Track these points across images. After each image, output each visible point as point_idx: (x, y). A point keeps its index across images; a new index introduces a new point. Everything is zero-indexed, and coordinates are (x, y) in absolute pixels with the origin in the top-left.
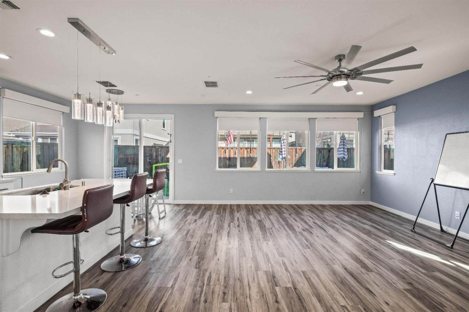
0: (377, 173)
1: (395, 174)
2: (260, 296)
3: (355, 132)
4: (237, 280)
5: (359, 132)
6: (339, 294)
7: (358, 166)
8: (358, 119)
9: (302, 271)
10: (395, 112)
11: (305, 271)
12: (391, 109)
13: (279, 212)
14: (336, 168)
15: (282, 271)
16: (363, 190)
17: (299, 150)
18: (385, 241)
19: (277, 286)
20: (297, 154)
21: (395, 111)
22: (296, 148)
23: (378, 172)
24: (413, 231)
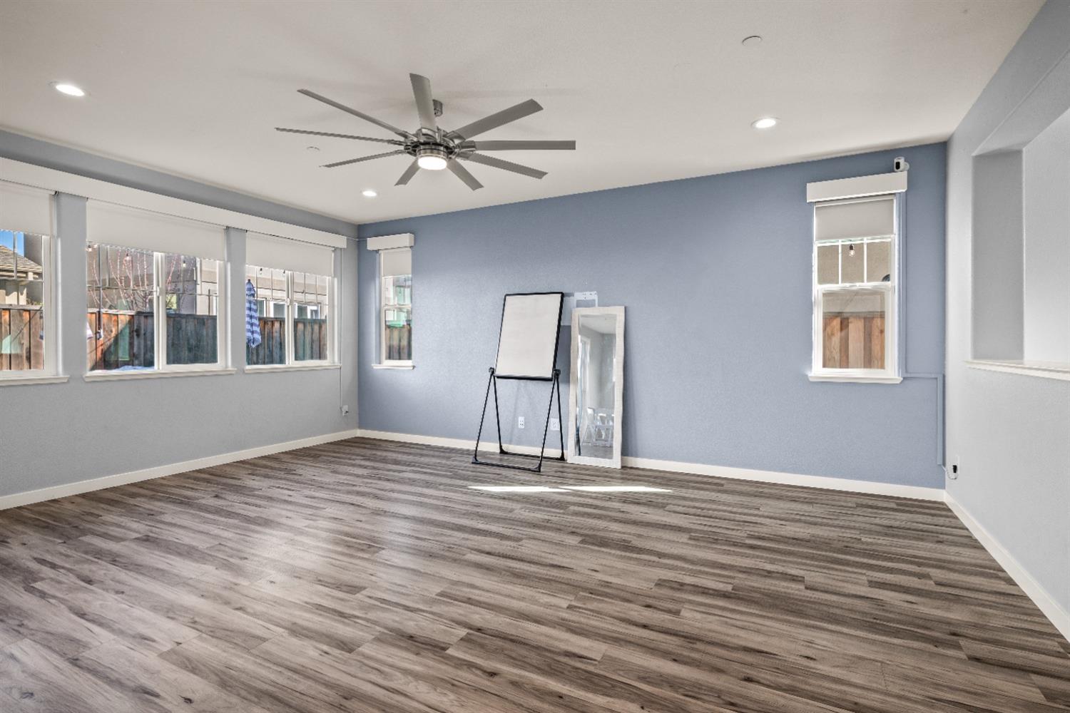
0: (375, 368)
1: (414, 367)
2: (452, 691)
3: (328, 278)
4: (347, 703)
5: (336, 279)
6: (540, 595)
7: (336, 356)
8: (335, 249)
9: (437, 595)
10: (411, 247)
11: (442, 591)
12: (405, 239)
13: (179, 501)
14: (290, 361)
15: (405, 617)
16: (345, 408)
17: (110, 319)
18: (468, 489)
19: (444, 649)
20: (102, 331)
21: (413, 245)
22: (99, 312)
23: (376, 366)
24: (476, 462)
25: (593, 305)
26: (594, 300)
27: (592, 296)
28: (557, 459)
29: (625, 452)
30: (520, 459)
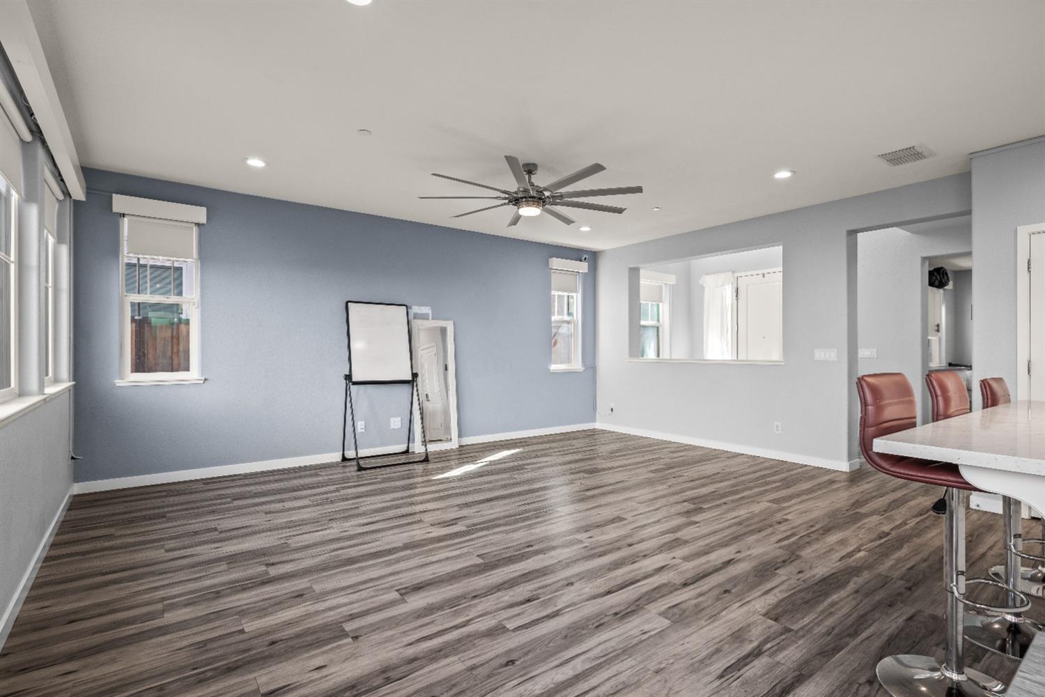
0: (119, 385)
1: (204, 380)
5: (64, 247)
7: (65, 369)
23: (119, 383)
24: (360, 469)
25: (428, 319)
26: (428, 314)
27: (426, 310)
28: (403, 453)
29: (460, 436)
30: (373, 461)
